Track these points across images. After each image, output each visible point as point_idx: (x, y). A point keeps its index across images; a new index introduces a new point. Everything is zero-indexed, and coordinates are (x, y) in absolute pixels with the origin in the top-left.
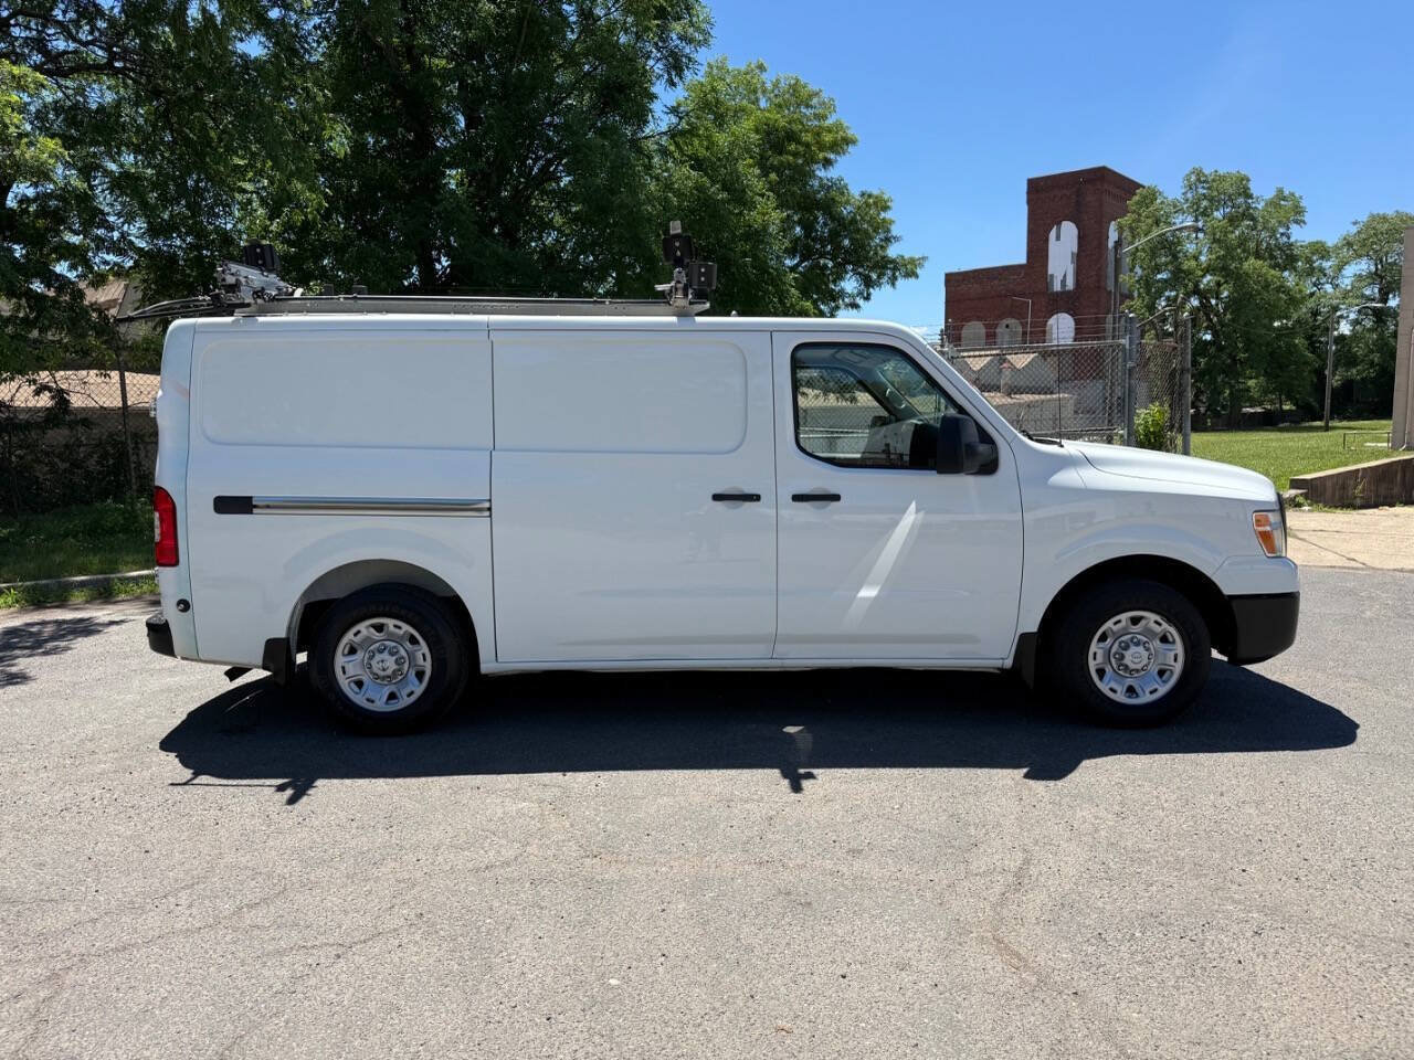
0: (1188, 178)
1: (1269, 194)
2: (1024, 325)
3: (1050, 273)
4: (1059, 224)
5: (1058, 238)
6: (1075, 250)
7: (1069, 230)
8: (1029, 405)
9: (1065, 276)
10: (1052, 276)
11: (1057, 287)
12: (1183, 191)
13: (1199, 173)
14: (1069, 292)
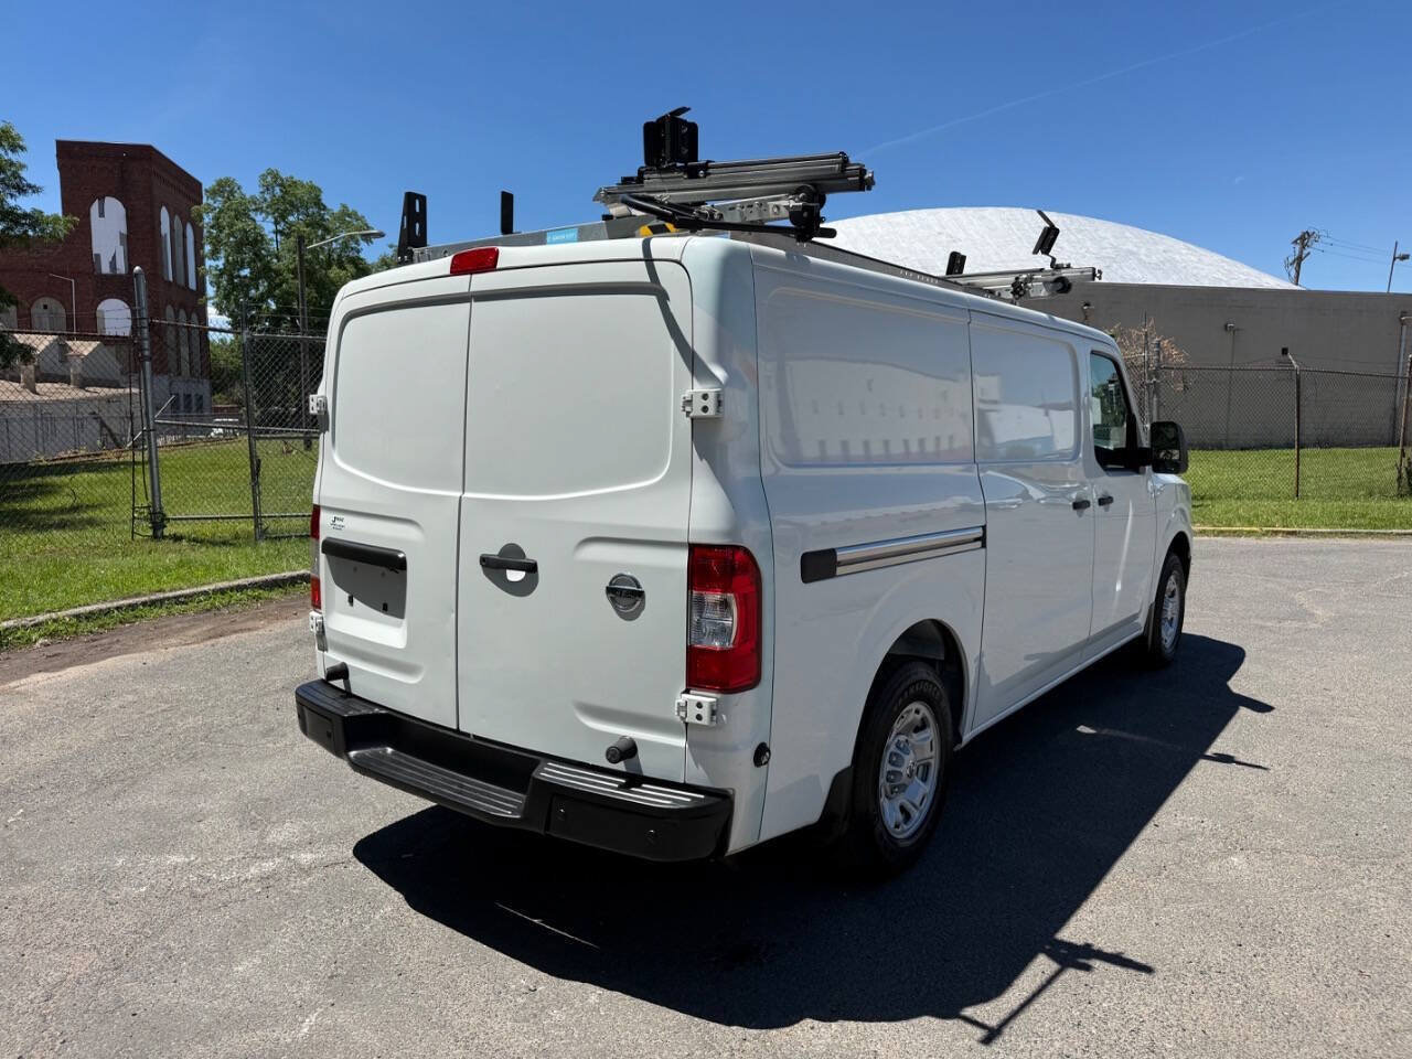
0: (263, 177)
1: (336, 209)
2: (68, 309)
3: (95, 251)
4: (102, 199)
5: (102, 214)
6: (124, 230)
7: (115, 208)
8: (109, 400)
9: (114, 258)
10: (98, 256)
11: (106, 269)
12: (261, 190)
13: (276, 176)
14: (121, 276)
